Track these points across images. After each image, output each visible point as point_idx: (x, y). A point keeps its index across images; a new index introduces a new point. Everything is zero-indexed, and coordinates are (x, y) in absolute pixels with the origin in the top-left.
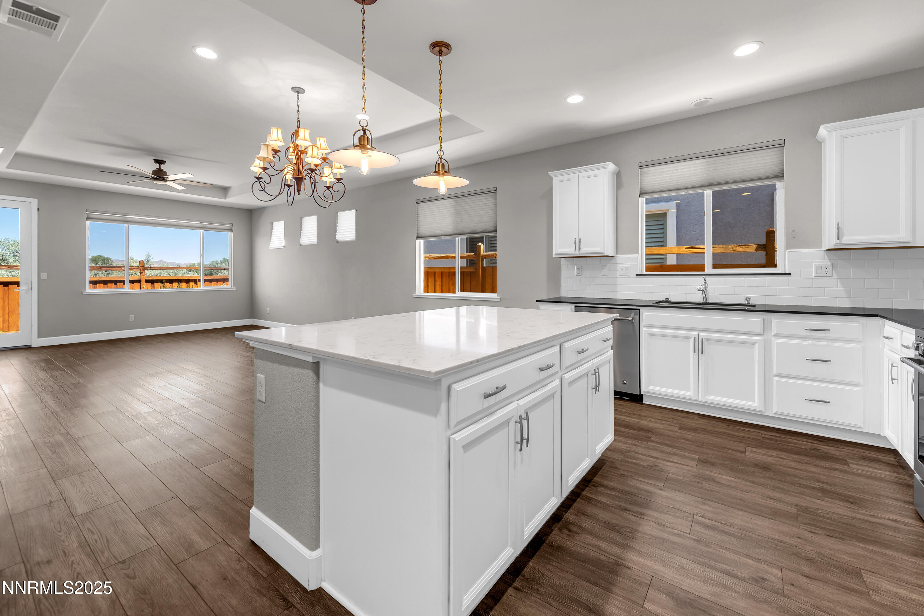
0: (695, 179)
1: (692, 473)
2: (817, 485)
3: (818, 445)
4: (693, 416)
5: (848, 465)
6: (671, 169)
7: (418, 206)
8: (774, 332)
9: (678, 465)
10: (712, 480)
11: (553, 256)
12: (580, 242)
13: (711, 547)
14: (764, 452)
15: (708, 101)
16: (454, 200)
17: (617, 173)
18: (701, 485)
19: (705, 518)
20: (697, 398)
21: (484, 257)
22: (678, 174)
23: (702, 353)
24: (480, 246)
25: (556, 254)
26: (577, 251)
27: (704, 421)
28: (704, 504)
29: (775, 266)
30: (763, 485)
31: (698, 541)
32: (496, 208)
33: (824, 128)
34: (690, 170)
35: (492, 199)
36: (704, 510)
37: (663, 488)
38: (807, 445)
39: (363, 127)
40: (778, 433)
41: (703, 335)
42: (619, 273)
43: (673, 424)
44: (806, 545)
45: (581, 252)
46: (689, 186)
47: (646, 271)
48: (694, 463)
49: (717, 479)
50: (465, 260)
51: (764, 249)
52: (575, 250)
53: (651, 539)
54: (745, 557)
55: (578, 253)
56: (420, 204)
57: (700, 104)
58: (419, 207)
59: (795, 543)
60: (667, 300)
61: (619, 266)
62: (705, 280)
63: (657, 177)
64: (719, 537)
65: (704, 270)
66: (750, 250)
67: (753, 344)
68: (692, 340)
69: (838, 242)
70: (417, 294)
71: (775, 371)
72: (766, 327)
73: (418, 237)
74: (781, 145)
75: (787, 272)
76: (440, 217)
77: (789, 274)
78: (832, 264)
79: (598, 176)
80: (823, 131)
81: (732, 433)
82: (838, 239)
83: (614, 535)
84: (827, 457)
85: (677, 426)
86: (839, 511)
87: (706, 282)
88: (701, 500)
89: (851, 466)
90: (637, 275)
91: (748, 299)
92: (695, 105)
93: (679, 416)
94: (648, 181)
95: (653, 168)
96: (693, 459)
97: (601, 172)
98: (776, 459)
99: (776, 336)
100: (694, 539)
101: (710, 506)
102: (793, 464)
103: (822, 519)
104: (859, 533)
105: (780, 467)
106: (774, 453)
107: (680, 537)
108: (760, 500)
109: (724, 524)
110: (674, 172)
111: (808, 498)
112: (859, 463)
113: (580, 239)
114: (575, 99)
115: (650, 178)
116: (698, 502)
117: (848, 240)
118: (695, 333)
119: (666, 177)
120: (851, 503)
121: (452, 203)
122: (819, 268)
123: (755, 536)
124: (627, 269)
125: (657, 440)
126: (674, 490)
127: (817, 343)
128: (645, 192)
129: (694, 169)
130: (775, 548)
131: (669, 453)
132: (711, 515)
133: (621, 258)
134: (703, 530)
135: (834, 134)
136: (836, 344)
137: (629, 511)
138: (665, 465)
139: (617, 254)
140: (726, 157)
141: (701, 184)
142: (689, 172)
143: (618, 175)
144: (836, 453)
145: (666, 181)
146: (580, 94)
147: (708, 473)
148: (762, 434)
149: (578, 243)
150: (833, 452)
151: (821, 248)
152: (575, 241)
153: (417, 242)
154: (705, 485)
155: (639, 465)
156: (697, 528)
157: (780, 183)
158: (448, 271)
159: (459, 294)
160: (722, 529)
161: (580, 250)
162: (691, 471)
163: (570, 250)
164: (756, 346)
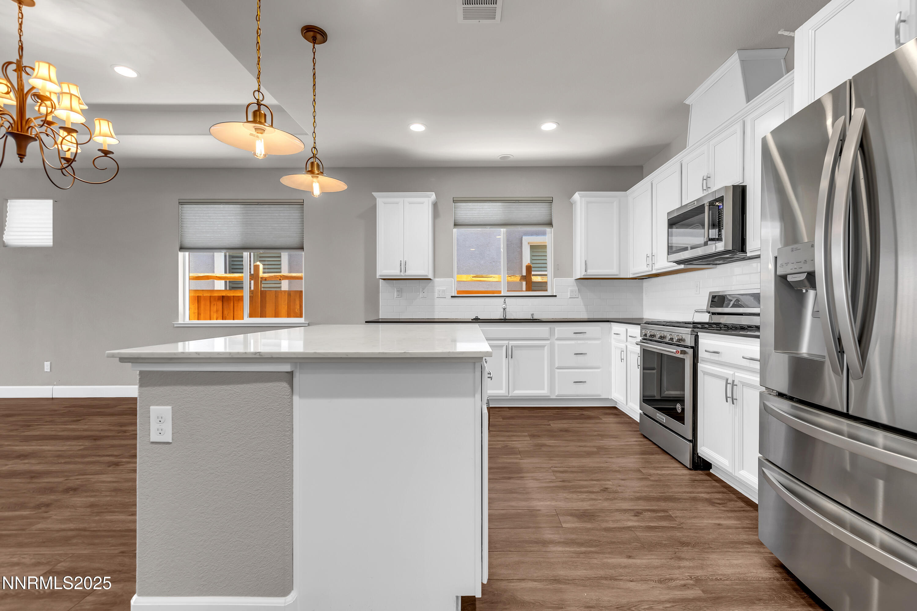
0: (495, 218)
1: (532, 444)
2: (596, 433)
3: (582, 412)
4: (505, 409)
5: (601, 419)
6: (478, 207)
7: (181, 207)
8: (556, 336)
9: (520, 442)
10: (544, 445)
11: (377, 278)
12: (405, 265)
13: (572, 482)
14: (560, 422)
15: (509, 157)
16: (242, 206)
17: (435, 204)
18: (542, 450)
19: (557, 468)
20: (507, 394)
21: (264, 279)
22: (484, 212)
23: (512, 358)
24: (259, 265)
25: (380, 276)
26: (402, 274)
27: (514, 411)
28: (551, 460)
29: (547, 290)
30: (573, 441)
31: (563, 481)
32: (302, 222)
33: (578, 194)
34: (492, 210)
35: (297, 212)
36: (554, 463)
37: (521, 458)
38: (577, 413)
39: (258, 100)
40: (559, 409)
41: (512, 343)
42: (436, 295)
43: (497, 417)
44: (611, 465)
45: (406, 274)
46: (491, 223)
47: (457, 294)
48: (528, 438)
49: (547, 444)
50: (223, 282)
51: (525, 279)
52: (401, 272)
53: (538, 489)
54: (592, 481)
55: (403, 275)
56: (185, 206)
57: (504, 158)
58: (183, 209)
59: (607, 466)
60: (477, 318)
61: (437, 289)
62: (505, 300)
63: (467, 212)
64: (572, 475)
65: (501, 293)
66: (516, 280)
67: (543, 346)
68: (504, 348)
69: (585, 273)
70: (180, 322)
71: (557, 366)
72: (552, 333)
73: (182, 248)
74: (550, 201)
75: (554, 295)
76: (219, 226)
77: (556, 296)
78: (579, 289)
79: (422, 203)
80: (577, 196)
81: (535, 415)
82: (586, 271)
83: (515, 495)
84: (590, 418)
85: (500, 418)
86: (613, 443)
87: (505, 302)
88: (547, 458)
89: (603, 419)
90: (452, 297)
91: (532, 315)
92: (501, 158)
93: (496, 411)
94: (460, 214)
95: (464, 204)
96: (525, 436)
97: (425, 200)
98: (568, 424)
99: (558, 339)
100: (561, 481)
101: (555, 460)
102: (578, 425)
103: (609, 450)
104: (627, 452)
105: (573, 428)
106: (565, 421)
107: (553, 482)
108: (576, 449)
109: (569, 467)
110: (481, 210)
111: (597, 441)
112: (605, 417)
113: (406, 263)
114: (417, 127)
115: (462, 212)
116: (547, 460)
117: (593, 272)
118: (506, 342)
119: (474, 213)
120: (615, 438)
121: (240, 209)
122: (572, 291)
123: (588, 469)
124: (444, 291)
125: (494, 429)
126: (529, 457)
127: (579, 342)
128: (458, 224)
129: (495, 210)
130: (600, 471)
131: (509, 436)
132: (559, 465)
133: (437, 280)
134: (561, 475)
135: (583, 199)
136: (589, 342)
137: (512, 478)
138: (512, 444)
139: (434, 278)
140: (517, 204)
141: (500, 222)
142: (492, 212)
143: (435, 205)
144: (593, 414)
145: (474, 216)
146: (422, 123)
147: (540, 442)
148: (551, 412)
149: (403, 265)
150: (591, 414)
151: (573, 278)
152: (401, 263)
153: (181, 254)
154: (544, 449)
155: (495, 448)
156: (558, 475)
157: (549, 229)
158: (209, 295)
159: (247, 320)
160: (570, 471)
161: (405, 272)
162: (530, 443)
163: (395, 272)
164: (546, 348)
